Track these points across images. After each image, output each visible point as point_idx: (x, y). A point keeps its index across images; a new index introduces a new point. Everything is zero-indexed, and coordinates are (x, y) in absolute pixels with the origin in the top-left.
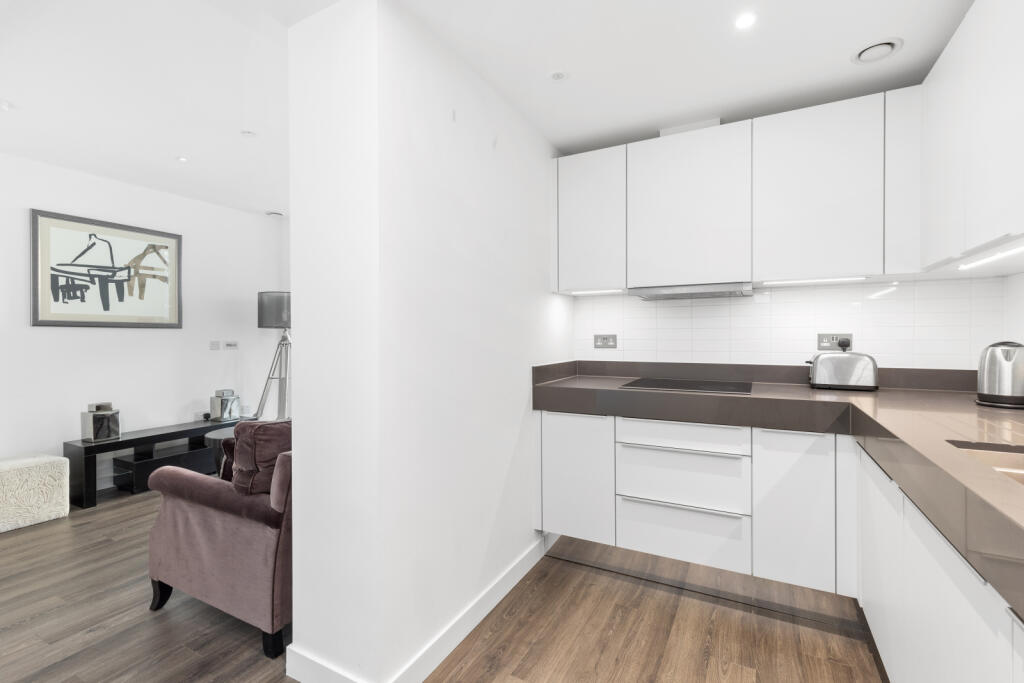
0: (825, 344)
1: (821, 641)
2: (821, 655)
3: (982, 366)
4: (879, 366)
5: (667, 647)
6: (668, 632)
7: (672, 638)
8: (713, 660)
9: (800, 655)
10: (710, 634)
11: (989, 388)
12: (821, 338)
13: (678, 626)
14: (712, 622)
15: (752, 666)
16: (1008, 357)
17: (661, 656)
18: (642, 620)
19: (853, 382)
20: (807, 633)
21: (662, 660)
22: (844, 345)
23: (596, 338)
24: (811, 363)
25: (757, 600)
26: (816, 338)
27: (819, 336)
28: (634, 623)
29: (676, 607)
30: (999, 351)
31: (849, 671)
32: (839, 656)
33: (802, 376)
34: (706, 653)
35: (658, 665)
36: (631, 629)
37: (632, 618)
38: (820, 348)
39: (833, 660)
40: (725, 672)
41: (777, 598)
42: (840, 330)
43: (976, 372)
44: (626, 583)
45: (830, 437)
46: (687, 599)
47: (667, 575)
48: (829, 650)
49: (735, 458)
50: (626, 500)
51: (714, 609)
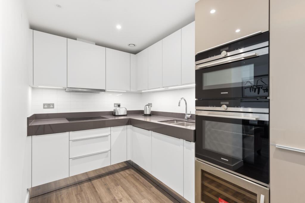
0: (116, 106)
1: (125, 173)
2: (127, 175)
3: (145, 109)
4: (127, 110)
5: (99, 195)
6: (96, 191)
7: (98, 192)
8: (111, 190)
9: (124, 177)
10: (105, 185)
11: (146, 113)
12: (115, 104)
13: (97, 188)
14: (104, 182)
15: (119, 185)
16: (149, 107)
17: (100, 198)
18: (87, 193)
19: (120, 114)
20: (122, 173)
21: (101, 198)
22: (119, 106)
23: (44, 105)
24: (115, 110)
25: (109, 172)
26: (114, 104)
28: (85, 196)
29: (93, 185)
30: (147, 106)
31: (133, 175)
32: (130, 174)
33: (113, 114)
34: (108, 189)
35: (101, 200)
36: (86, 198)
37: (83, 195)
38: (115, 107)
39: (129, 175)
40: (115, 190)
41: (112, 169)
42: (118, 102)
44: (73, 188)
45: (126, 126)
46: (94, 181)
47: (83, 178)
48: (127, 173)
49: (107, 136)
50: (73, 159)
51: (102, 179)
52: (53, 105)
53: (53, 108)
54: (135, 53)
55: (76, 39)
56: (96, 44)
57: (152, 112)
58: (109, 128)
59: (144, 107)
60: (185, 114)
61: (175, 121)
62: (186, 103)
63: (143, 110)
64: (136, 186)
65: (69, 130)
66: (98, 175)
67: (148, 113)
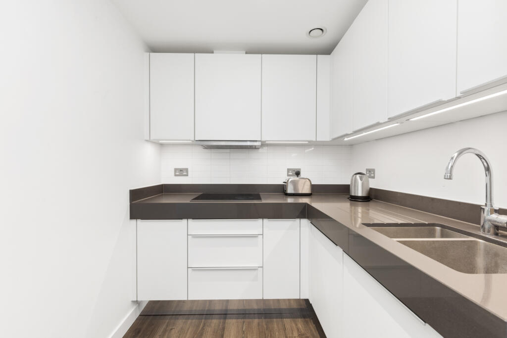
0: (290, 174)
2: (295, 334)
3: (352, 183)
4: (312, 184)
11: (354, 193)
12: (289, 170)
14: (244, 332)
16: (361, 179)
19: (300, 192)
22: (298, 174)
23: (176, 170)
24: (285, 183)
26: (287, 171)
27: (288, 169)
29: (224, 329)
30: (358, 176)
33: (281, 190)
38: (288, 175)
39: (301, 336)
42: (296, 166)
43: (349, 185)
44: (194, 321)
45: (298, 220)
46: (229, 320)
49: (254, 236)
50: (194, 270)
51: (244, 322)
52: (187, 170)
53: (187, 175)
55: (212, 52)
56: (246, 53)
57: (371, 190)
58: (260, 221)
59: (351, 175)
61: (438, 229)
63: (348, 183)
65: (187, 217)
67: (360, 193)
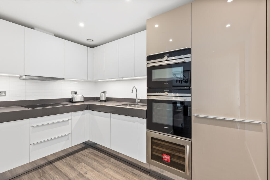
0: (72, 93)
1: (85, 152)
2: (87, 153)
3: (101, 96)
4: (84, 97)
5: (64, 173)
6: (60, 171)
7: (63, 171)
8: (74, 167)
9: (85, 156)
10: (68, 164)
11: (102, 99)
12: (71, 92)
13: (60, 168)
14: (66, 162)
15: (81, 162)
16: (104, 94)
17: (65, 175)
18: (51, 174)
20: (82, 152)
21: (66, 175)
22: (76, 93)
24: (72, 97)
25: (68, 153)
27: (71, 91)
28: (50, 176)
29: (55, 166)
30: (103, 93)
31: (92, 152)
32: (89, 152)
33: (71, 101)
34: (72, 167)
35: (67, 176)
36: (51, 178)
37: (47, 176)
38: (71, 94)
39: (89, 153)
40: (79, 167)
41: (71, 151)
42: (75, 90)
44: (33, 172)
45: (85, 111)
46: (55, 163)
47: (43, 162)
48: (87, 152)
49: (68, 121)
50: (34, 145)
51: (63, 160)
52: (5, 92)
53: (5, 96)
54: (92, 47)
55: (33, 28)
56: (55, 35)
57: (107, 98)
58: (70, 113)
59: (100, 94)
60: (136, 99)
61: (128, 105)
62: (137, 91)
63: (99, 96)
64: (97, 161)
65: (30, 117)
66: (57, 157)
67: (104, 99)
